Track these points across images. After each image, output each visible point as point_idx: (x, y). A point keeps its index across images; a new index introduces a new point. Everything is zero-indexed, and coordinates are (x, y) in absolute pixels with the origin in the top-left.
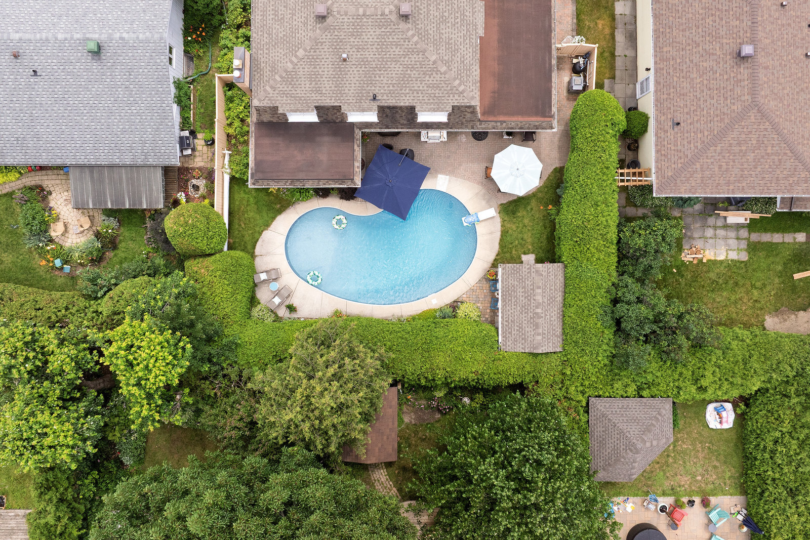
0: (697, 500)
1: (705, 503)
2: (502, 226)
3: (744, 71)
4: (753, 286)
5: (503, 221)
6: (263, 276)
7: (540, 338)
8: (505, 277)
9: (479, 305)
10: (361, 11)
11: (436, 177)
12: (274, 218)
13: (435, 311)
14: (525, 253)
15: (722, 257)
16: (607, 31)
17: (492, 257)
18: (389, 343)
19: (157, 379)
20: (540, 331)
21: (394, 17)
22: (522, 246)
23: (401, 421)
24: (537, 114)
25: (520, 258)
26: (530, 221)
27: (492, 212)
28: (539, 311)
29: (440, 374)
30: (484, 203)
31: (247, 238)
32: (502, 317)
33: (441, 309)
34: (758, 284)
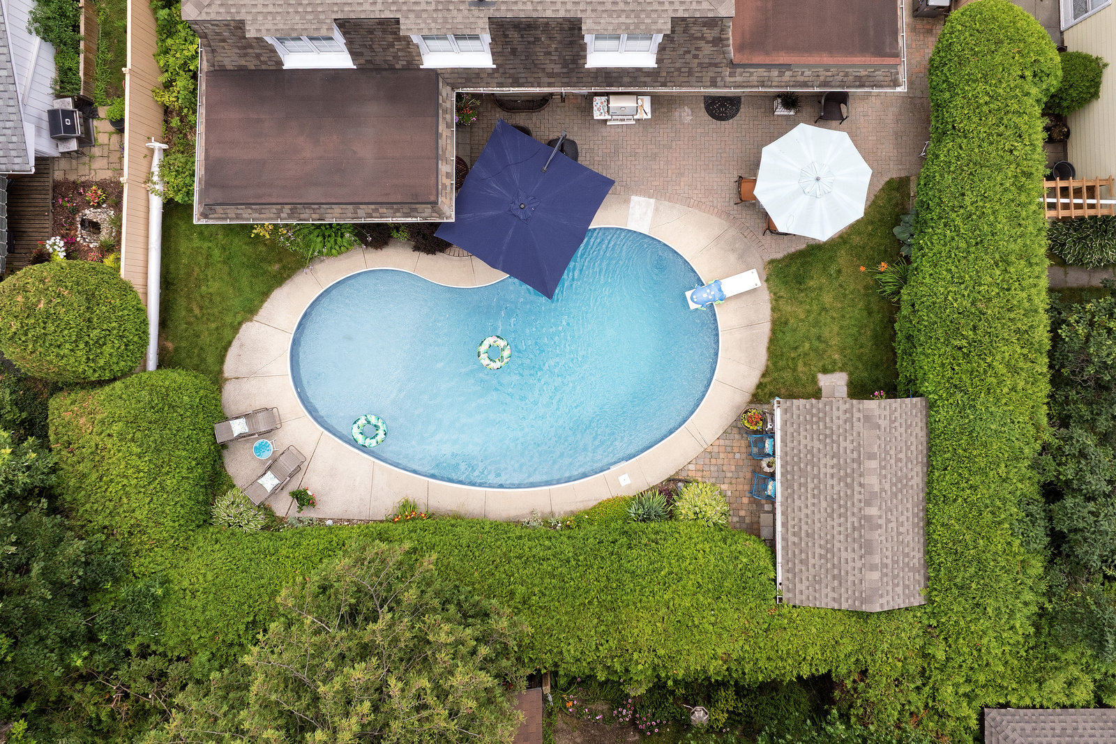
2: (774, 309)
5: (776, 298)
6: (238, 427)
7: (876, 575)
8: (790, 430)
9: (724, 487)
11: (627, 201)
12: (265, 295)
13: (628, 502)
14: (825, 371)
17: (751, 379)
18: (521, 590)
20: (877, 559)
22: (820, 354)
24: (864, 49)
25: (814, 380)
26: (837, 299)
27: (751, 279)
28: (873, 511)
29: (641, 667)
30: (732, 258)
31: (205, 339)
32: (784, 525)
33: (639, 499)
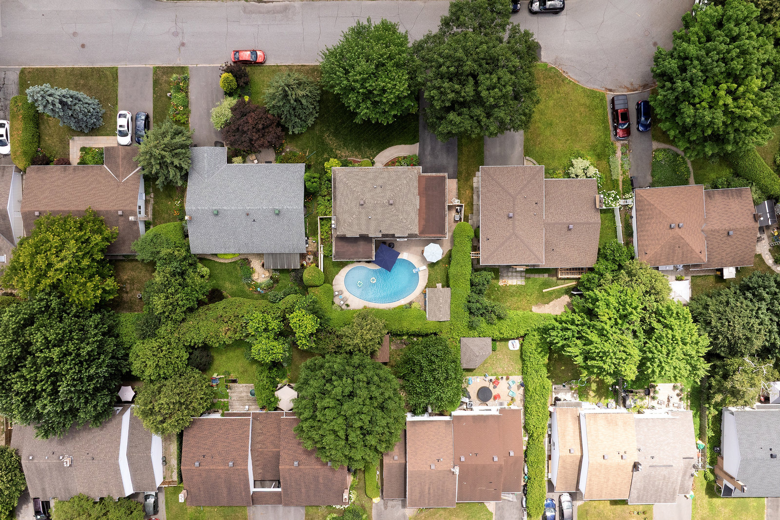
0: (505, 377)
1: (507, 379)
3: (510, 221)
4: (527, 295)
5: (429, 271)
6: (337, 293)
7: (442, 315)
8: (429, 293)
9: (419, 303)
10: (376, 202)
11: (403, 254)
12: (340, 270)
13: (403, 305)
14: (438, 283)
15: (515, 284)
16: (470, 195)
17: (424, 285)
18: (386, 318)
19: (309, 331)
20: (442, 313)
21: (387, 204)
22: (437, 280)
23: (390, 348)
24: (440, 233)
25: (436, 285)
26: (439, 271)
27: (425, 267)
28: (442, 306)
29: (405, 329)
30: (421, 264)
31: (330, 278)
32: (428, 309)
33: (405, 305)
34: (529, 294)
